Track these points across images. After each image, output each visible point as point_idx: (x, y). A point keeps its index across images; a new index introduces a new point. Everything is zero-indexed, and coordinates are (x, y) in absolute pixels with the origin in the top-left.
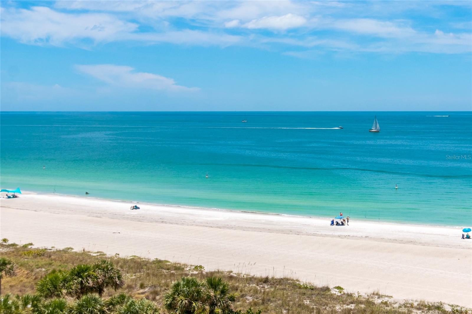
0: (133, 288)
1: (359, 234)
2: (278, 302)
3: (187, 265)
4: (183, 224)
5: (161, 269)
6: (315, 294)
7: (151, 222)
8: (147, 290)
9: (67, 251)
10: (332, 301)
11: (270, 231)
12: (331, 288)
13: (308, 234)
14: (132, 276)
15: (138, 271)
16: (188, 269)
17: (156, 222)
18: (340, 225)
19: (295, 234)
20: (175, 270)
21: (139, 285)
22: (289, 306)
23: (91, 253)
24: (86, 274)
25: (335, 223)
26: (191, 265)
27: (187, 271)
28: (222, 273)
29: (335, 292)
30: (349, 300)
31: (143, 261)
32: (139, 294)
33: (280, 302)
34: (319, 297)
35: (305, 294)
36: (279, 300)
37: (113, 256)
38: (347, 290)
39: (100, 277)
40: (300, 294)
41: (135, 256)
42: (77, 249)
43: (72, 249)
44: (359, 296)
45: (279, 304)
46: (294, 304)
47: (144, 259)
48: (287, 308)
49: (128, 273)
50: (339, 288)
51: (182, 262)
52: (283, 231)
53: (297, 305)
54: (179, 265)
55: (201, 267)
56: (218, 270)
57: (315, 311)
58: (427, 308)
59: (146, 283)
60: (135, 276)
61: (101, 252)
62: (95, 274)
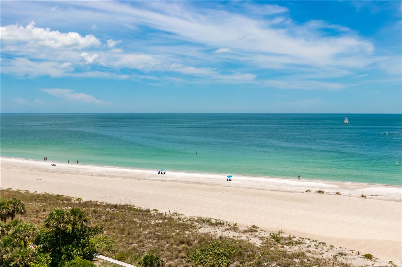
0: (39, 212)
2: (119, 219)
3: (73, 198)
5: (58, 200)
6: (141, 214)
7: (60, 173)
8: (46, 213)
9: (8, 190)
10: (150, 218)
11: (124, 177)
12: (151, 210)
13: (145, 179)
14: (40, 205)
15: (45, 201)
16: (73, 200)
17: (63, 173)
18: (163, 174)
19: (138, 179)
20: (66, 201)
21: (42, 210)
22: (125, 222)
23: (22, 191)
25: (160, 173)
26: (76, 198)
27: (73, 201)
28: (92, 202)
29: (153, 213)
30: (160, 217)
31: (49, 196)
32: (42, 215)
33: (120, 219)
34: (143, 216)
35: (135, 214)
36: (120, 218)
37: (33, 193)
38: (160, 211)
40: (133, 214)
41: (46, 193)
42: (14, 189)
43: (12, 189)
44: (166, 215)
45: (119, 220)
46: (128, 221)
47: (50, 195)
48: (123, 223)
49: (39, 203)
50: (155, 210)
51: (71, 195)
52: (131, 178)
53: (129, 221)
54: (69, 198)
55: (81, 199)
56: (91, 200)
57: (139, 224)
58: (202, 221)
60: (42, 204)
61: (27, 191)
62: (8, 207)
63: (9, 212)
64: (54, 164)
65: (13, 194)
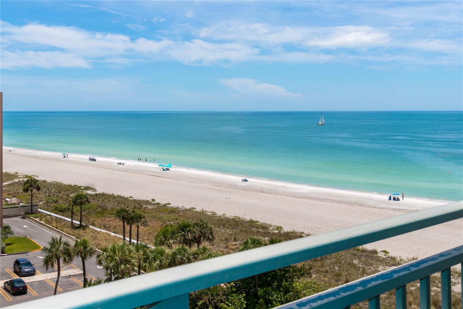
0: (229, 241)
1: (410, 209)
2: (333, 260)
3: (271, 226)
4: (276, 194)
5: (251, 228)
6: (364, 256)
7: (254, 191)
8: (238, 243)
9: (191, 210)
10: (377, 262)
11: (339, 202)
12: (378, 251)
13: (369, 206)
14: (230, 231)
15: (235, 227)
16: (271, 229)
17: (257, 191)
18: (396, 200)
19: (359, 206)
20: (262, 228)
21: (233, 238)
22: (341, 264)
23: (207, 212)
24: (188, 229)
25: (392, 198)
26: (275, 226)
27: (271, 230)
28: (296, 233)
29: (381, 255)
30: (391, 263)
31: (241, 221)
32: (232, 245)
33: (334, 260)
34: (367, 258)
35: (355, 255)
36: (334, 258)
37: (221, 216)
38: (392, 254)
39: (197, 232)
40: (352, 254)
41: (236, 216)
42: (198, 209)
43: (196, 209)
44: (400, 260)
45: (333, 261)
46: (345, 262)
47: (242, 219)
48: (339, 265)
49: (228, 229)
50: (385, 252)
51: (268, 222)
52: (349, 203)
53: (347, 263)
54: (265, 225)
55: (281, 227)
56: (294, 231)
57: (361, 270)
58: (458, 275)
59: (238, 237)
60: (232, 231)
61: (214, 212)
62: (194, 230)
63: (195, 236)
64: (245, 179)
65: (197, 216)
